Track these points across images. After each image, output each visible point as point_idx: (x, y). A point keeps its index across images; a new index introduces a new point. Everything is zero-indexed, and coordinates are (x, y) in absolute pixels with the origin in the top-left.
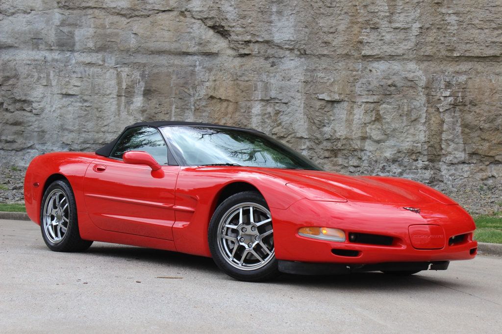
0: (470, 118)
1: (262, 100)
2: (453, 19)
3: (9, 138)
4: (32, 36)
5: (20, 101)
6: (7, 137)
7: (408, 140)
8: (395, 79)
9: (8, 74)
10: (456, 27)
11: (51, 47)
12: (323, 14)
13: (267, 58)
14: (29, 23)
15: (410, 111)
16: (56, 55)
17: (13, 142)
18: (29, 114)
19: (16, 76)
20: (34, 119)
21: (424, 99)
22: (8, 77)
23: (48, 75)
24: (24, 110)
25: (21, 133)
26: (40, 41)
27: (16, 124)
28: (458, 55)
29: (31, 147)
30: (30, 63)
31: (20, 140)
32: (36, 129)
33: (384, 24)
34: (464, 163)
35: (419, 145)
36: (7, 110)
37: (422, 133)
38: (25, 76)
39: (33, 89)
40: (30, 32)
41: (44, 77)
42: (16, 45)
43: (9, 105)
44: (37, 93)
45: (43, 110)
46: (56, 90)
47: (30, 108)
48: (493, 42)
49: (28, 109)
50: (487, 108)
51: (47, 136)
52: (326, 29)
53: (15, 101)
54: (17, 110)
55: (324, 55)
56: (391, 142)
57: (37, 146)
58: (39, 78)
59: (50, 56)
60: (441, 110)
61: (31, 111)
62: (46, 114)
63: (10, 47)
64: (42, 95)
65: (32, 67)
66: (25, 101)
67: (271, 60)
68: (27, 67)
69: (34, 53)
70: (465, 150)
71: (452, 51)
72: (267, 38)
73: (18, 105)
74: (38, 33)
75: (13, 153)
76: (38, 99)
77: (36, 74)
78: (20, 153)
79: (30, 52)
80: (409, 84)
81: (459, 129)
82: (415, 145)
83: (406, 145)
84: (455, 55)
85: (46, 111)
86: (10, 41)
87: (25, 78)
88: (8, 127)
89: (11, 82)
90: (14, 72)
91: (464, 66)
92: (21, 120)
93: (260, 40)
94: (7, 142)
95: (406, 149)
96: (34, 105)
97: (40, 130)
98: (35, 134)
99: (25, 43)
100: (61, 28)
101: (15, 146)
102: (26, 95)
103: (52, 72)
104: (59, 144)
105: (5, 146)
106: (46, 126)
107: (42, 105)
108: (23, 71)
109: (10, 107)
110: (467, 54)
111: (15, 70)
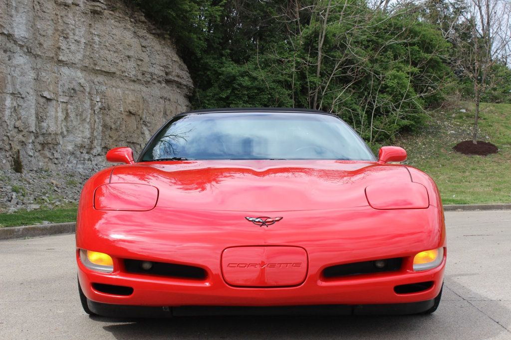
0: (107, 119)
1: (13, 94)
2: (96, 39)
7: (79, 136)
8: (74, 83)
10: (98, 46)
12: (39, 17)
13: (5, 51)
15: (82, 112)
21: (88, 102)
28: (99, 69)
33: (71, 36)
34: (99, 155)
35: (86, 140)
37: (87, 130)
48: (115, 62)
50: (114, 112)
52: (41, 32)
55: (38, 56)
56: (70, 137)
60: (96, 113)
67: (8, 53)
70: (101, 145)
71: (95, 64)
72: (11, 32)
80: (82, 89)
81: (101, 128)
82: (84, 140)
83: (79, 141)
84: (97, 68)
91: (101, 78)
93: (6, 32)
95: (79, 144)
110: (103, 69)
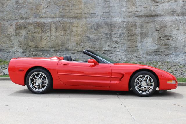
3: (163, 50)
4: (171, 11)
5: (168, 36)
6: (162, 50)
9: (162, 26)
11: (179, 14)
14: (170, 6)
16: (181, 18)
17: (164, 52)
18: (171, 41)
19: (165, 27)
20: (173, 43)
22: (162, 27)
23: (179, 25)
24: (169, 39)
25: (167, 49)
26: (174, 13)
27: (166, 45)
29: (171, 54)
30: (171, 21)
31: (167, 51)
32: (174, 47)
36: (162, 39)
38: (170, 26)
39: (173, 31)
40: (170, 9)
41: (177, 26)
42: (164, 15)
43: (163, 38)
44: (174, 33)
45: (177, 39)
46: (182, 31)
47: (172, 39)
49: (171, 39)
51: (178, 49)
53: (165, 36)
54: (166, 39)
57: (174, 53)
58: (175, 27)
59: (178, 18)
61: (172, 40)
62: (178, 41)
63: (162, 15)
64: (176, 34)
65: (172, 22)
66: (170, 36)
68: (170, 23)
69: (171, 17)
73: (167, 38)
74: (174, 9)
75: (164, 56)
76: (175, 35)
77: (174, 25)
78: (167, 56)
79: (170, 17)
85: (178, 40)
86: (162, 13)
87: (170, 27)
88: (162, 46)
89: (163, 29)
90: (164, 25)
92: (168, 43)
94: (162, 52)
96: (174, 37)
97: (176, 47)
98: (173, 49)
99: (168, 13)
100: (183, 7)
101: (165, 53)
102: (170, 34)
103: (180, 24)
104: (182, 52)
105: (161, 53)
106: (178, 45)
107: (176, 37)
108: (168, 24)
109: (163, 39)
111: (165, 24)
